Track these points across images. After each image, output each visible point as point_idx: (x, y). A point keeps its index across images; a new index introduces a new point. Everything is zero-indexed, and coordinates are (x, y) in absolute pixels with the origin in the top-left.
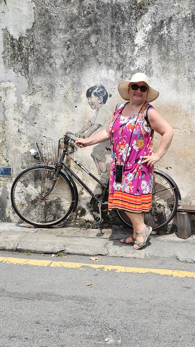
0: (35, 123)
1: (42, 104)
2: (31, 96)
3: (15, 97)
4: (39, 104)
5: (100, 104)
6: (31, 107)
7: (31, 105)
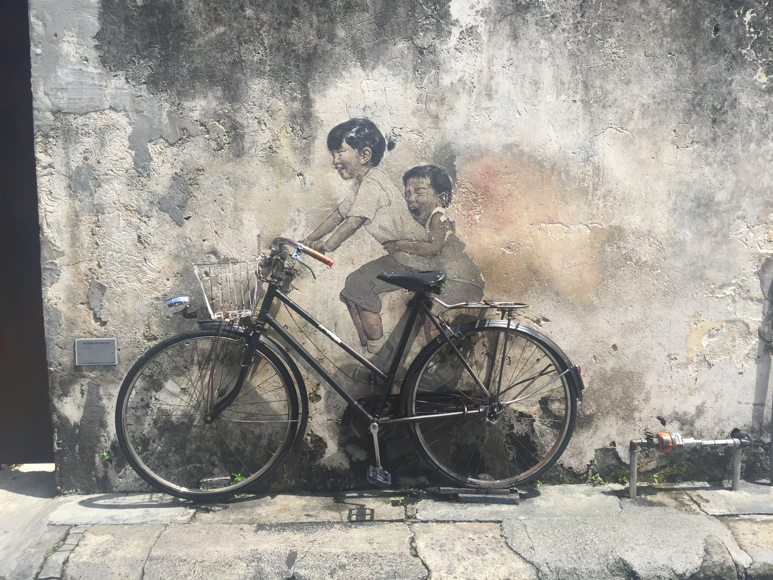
0: (188, 218)
1: (207, 169)
2: (175, 149)
3: (130, 151)
4: (197, 167)
5: (364, 168)
6: (176, 177)
7: (175, 171)
